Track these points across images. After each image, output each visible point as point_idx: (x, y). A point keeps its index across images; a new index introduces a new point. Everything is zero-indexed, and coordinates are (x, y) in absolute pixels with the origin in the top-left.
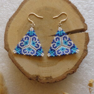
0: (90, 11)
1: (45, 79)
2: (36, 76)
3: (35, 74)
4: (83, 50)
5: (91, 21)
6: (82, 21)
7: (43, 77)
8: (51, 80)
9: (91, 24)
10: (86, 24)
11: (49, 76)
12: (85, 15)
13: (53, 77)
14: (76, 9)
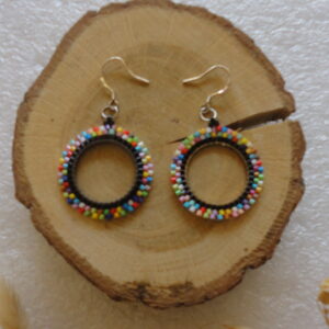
0: (296, 48)
1: (169, 292)
2: (135, 287)
3: (131, 281)
4: (287, 182)
5: (301, 82)
6: (274, 84)
7: (162, 287)
8: (191, 293)
9: (303, 92)
10: (289, 94)
11: (182, 280)
12: (279, 62)
13: (197, 284)
14: (251, 45)
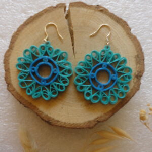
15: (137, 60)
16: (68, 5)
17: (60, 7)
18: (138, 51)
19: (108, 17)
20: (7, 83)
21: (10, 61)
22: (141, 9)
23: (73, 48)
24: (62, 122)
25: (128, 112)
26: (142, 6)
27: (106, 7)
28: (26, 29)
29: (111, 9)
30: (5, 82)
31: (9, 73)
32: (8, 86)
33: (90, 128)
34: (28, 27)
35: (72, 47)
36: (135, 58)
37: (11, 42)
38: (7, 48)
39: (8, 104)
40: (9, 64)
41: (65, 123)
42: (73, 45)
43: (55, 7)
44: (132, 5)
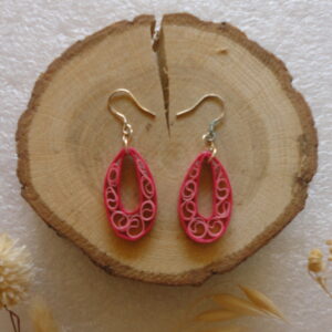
7: (300, 163)
13: (300, 132)
15: (302, 145)
16: (159, 20)
17: (142, 23)
18: (304, 127)
19: (244, 49)
20: (21, 182)
21: (30, 135)
22: (317, 38)
23: (167, 114)
24: (136, 271)
25: (277, 257)
26: (319, 29)
27: (242, 29)
28: (66, 67)
29: (252, 34)
30: (17, 179)
31: (28, 160)
32: (23, 188)
33: (194, 285)
34: (72, 63)
35: (165, 111)
36: (299, 140)
37: (33, 95)
38: (24, 108)
39: (23, 228)
40: (26, 141)
41: (142, 272)
42: (167, 106)
43: (132, 23)
44: (298, 27)
